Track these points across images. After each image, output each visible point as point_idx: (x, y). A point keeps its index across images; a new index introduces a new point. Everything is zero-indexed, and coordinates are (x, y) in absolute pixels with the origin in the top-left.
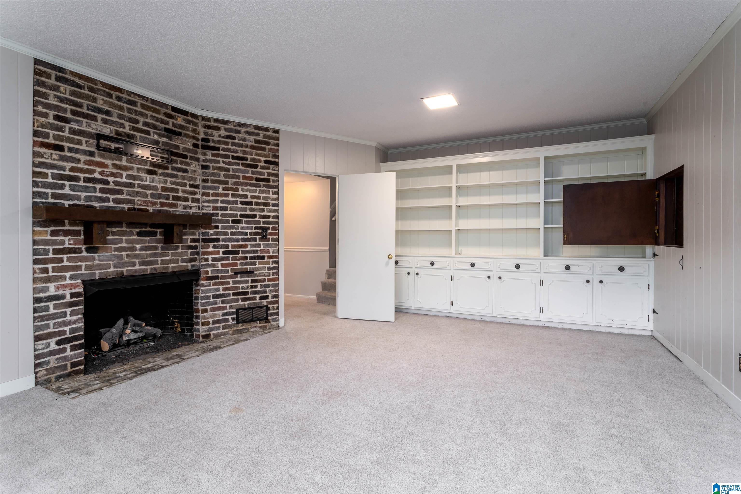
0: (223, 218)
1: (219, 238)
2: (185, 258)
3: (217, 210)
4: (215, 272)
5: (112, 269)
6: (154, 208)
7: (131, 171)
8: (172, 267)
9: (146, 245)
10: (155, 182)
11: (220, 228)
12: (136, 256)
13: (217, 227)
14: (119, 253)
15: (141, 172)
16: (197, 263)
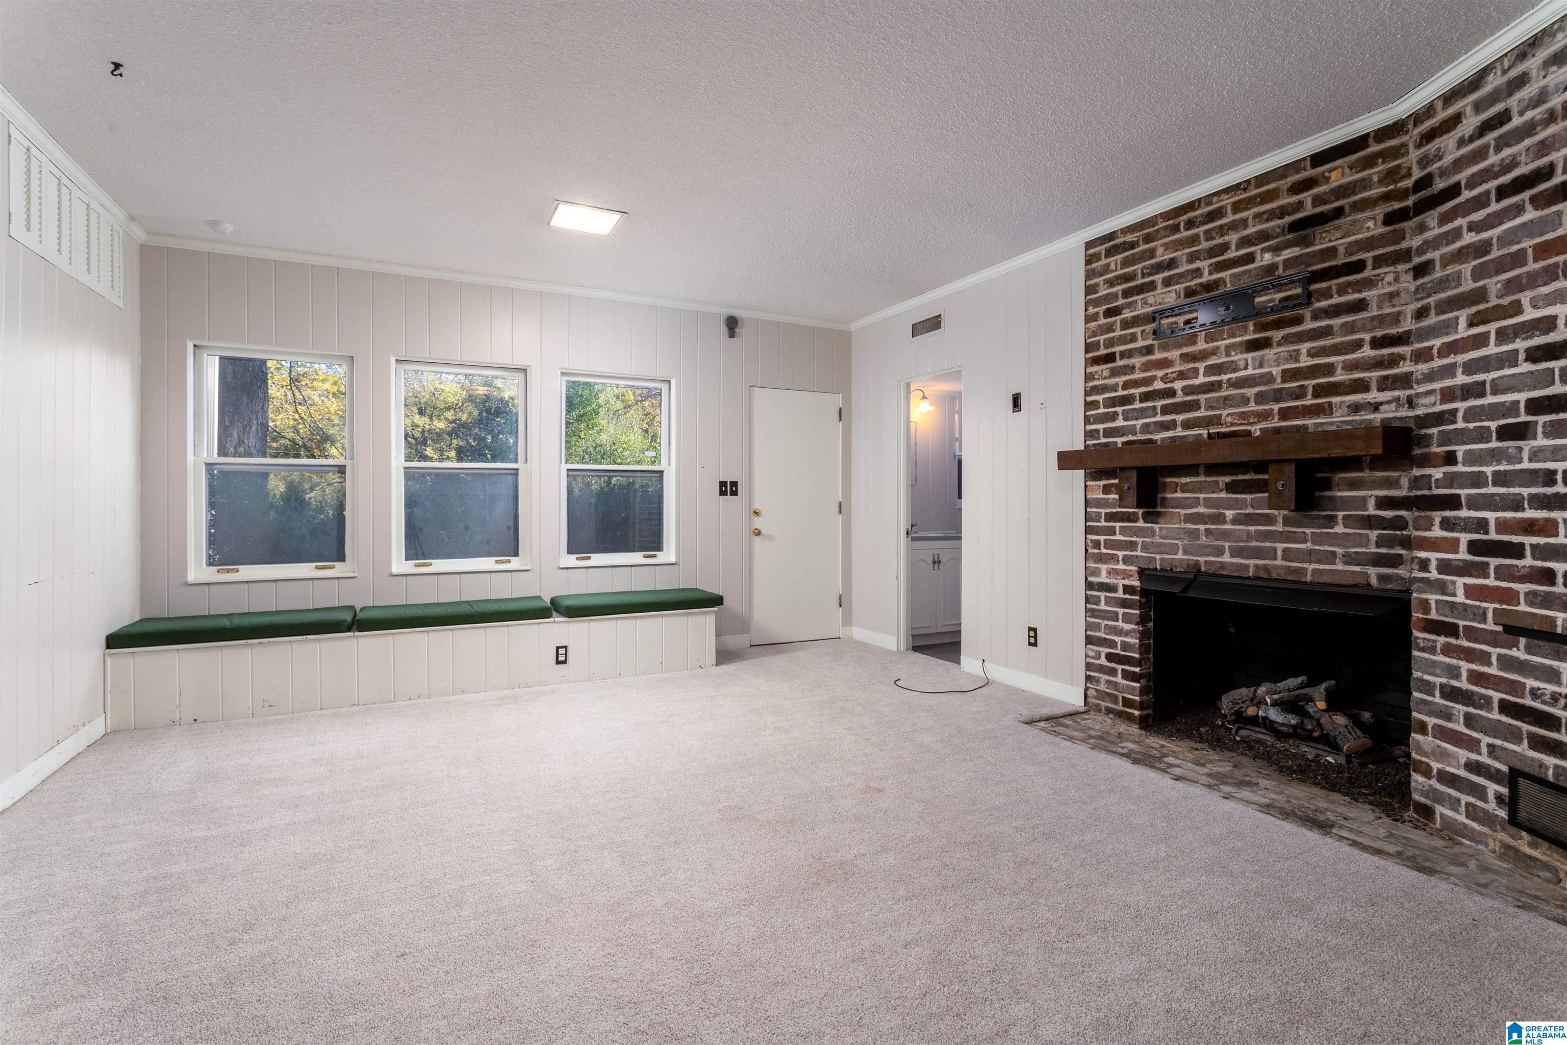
0: (1471, 426)
1: (1459, 496)
2: (1356, 553)
3: (1453, 399)
4: (1447, 611)
5: (1180, 556)
6: (1264, 425)
7: (1215, 357)
8: (1315, 571)
9: (1247, 512)
10: (1266, 365)
11: (1460, 459)
12: (1225, 535)
13: (1450, 458)
14: (1194, 527)
15: (1233, 353)
16: (1401, 571)
